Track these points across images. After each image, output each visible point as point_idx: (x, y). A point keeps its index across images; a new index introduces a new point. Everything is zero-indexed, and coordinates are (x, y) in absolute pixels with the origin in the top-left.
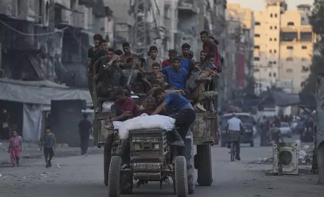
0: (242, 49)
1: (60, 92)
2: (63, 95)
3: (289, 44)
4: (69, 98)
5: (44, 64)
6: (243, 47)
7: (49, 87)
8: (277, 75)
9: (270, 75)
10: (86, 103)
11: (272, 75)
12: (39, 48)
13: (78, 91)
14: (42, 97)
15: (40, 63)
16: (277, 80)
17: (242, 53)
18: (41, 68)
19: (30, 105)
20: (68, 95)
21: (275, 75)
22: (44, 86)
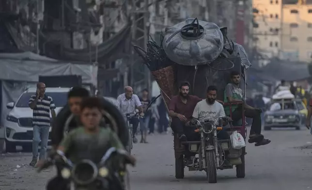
0: (240, 13)
1: (46, 67)
2: (50, 70)
3: (293, 7)
4: (59, 74)
5: (23, 32)
6: (243, 11)
7: (33, 60)
8: (279, 45)
9: (271, 44)
10: (81, 80)
11: (274, 45)
12: (18, 12)
13: (69, 65)
14: (26, 73)
15: (19, 31)
16: (279, 51)
17: (242, 19)
18: (21, 38)
19: (10, 83)
20: (56, 70)
21: (276, 44)
22: (27, 59)
